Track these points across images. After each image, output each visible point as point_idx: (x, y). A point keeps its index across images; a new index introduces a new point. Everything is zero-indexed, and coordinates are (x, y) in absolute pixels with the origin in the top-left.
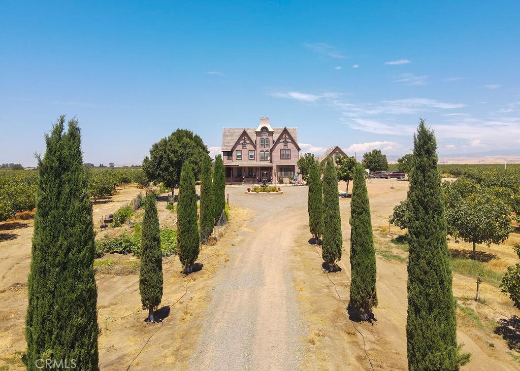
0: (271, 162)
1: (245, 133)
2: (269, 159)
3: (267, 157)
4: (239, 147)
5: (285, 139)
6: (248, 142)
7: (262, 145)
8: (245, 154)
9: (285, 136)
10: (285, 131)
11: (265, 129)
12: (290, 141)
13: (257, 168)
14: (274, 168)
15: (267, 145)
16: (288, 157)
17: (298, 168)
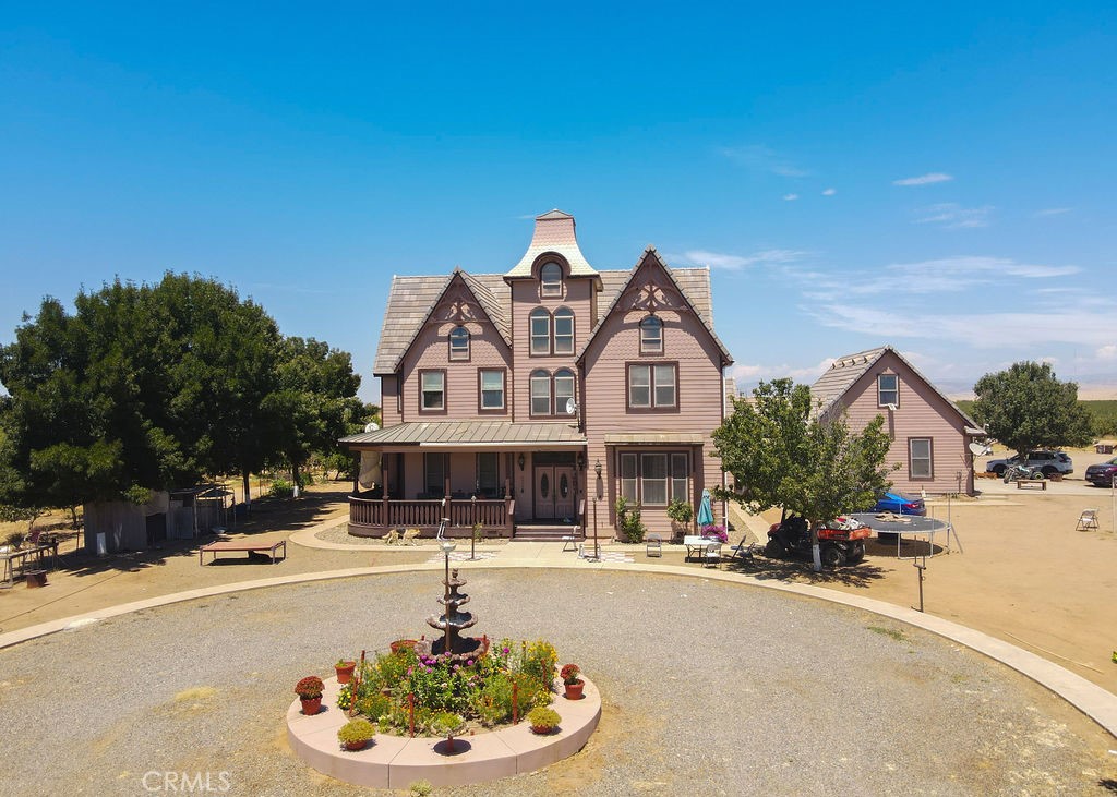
0: (582, 428)
1: (458, 289)
2: (570, 409)
3: (563, 402)
4: (434, 355)
5: (652, 309)
6: (474, 328)
7: (539, 342)
8: (462, 385)
9: (651, 297)
10: (651, 269)
11: (551, 263)
12: (676, 318)
13: (514, 457)
14: (597, 457)
15: (565, 341)
16: (668, 402)
17: (718, 462)
